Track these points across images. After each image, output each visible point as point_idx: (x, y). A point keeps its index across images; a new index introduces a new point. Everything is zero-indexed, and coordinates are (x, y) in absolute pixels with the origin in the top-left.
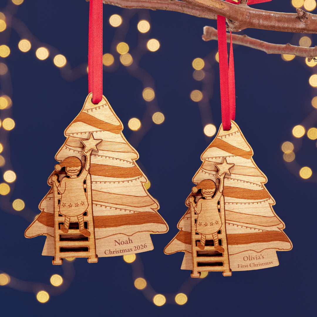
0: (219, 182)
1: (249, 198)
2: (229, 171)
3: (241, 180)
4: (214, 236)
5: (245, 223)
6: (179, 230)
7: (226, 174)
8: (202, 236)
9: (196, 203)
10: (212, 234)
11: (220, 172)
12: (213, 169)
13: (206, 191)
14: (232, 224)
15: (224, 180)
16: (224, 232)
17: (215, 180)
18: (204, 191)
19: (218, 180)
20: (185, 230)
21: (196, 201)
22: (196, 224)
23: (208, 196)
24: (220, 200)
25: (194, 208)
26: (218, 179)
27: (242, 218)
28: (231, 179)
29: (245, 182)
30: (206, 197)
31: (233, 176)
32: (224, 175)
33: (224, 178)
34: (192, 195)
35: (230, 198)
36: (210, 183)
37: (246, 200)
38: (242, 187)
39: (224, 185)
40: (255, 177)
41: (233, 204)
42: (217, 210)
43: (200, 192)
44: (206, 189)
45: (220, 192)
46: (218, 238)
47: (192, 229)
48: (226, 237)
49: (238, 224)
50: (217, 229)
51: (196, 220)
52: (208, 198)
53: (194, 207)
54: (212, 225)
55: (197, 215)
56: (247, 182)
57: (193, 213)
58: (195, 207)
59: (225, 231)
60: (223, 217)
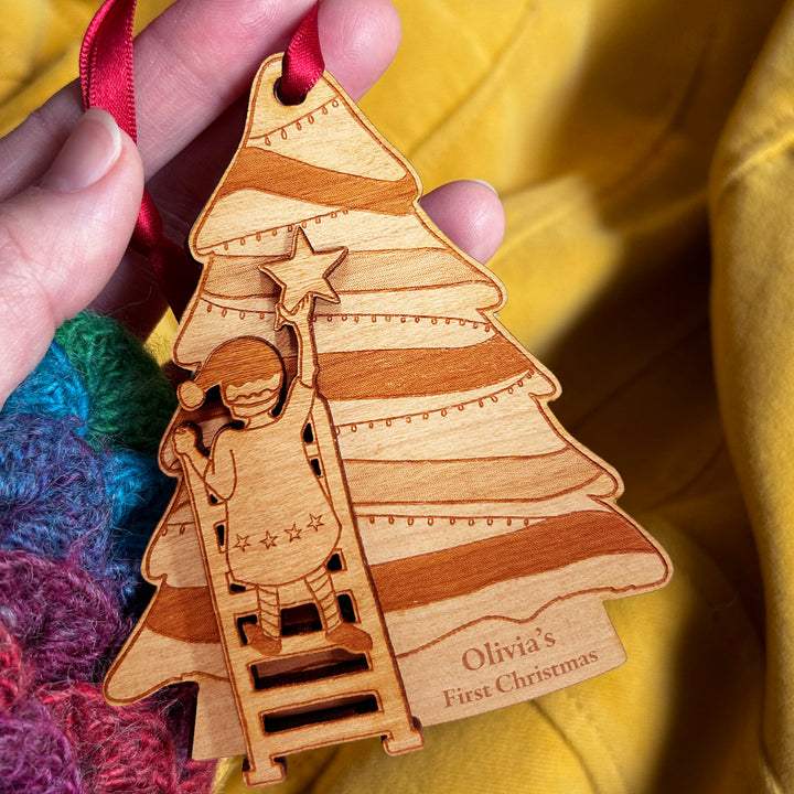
0: (294, 342)
1: (440, 386)
2: (329, 283)
3: (388, 316)
4: (315, 586)
5: (444, 502)
6: (155, 587)
7: (315, 299)
8: (262, 594)
9: (205, 452)
10: (304, 578)
11: (291, 297)
12: (256, 285)
13: (243, 390)
14: (387, 519)
15: (312, 330)
16: (354, 558)
17: (271, 337)
18: (231, 392)
19: (285, 334)
20: (179, 581)
21: (206, 442)
22: (223, 548)
23: (255, 410)
24: (310, 421)
25: (203, 478)
26: (285, 329)
27: (424, 484)
28: (345, 317)
29: (407, 319)
30: (246, 417)
31: (348, 303)
32: (308, 306)
33: (312, 317)
34: (181, 420)
35: (352, 403)
36: (255, 354)
37: (428, 397)
38: (399, 342)
39: (319, 351)
40: (449, 288)
41: (371, 427)
42: (308, 469)
43: (214, 399)
44: (242, 384)
45: (306, 386)
46: (333, 591)
47: (212, 573)
48: (370, 578)
49: (411, 510)
50: (324, 554)
51: (221, 532)
52: (256, 422)
53: (201, 471)
54: (299, 537)
55: (223, 506)
56: (417, 318)
57: (201, 501)
58: (206, 471)
59: (358, 552)
60: (338, 494)
